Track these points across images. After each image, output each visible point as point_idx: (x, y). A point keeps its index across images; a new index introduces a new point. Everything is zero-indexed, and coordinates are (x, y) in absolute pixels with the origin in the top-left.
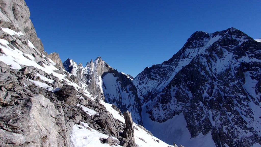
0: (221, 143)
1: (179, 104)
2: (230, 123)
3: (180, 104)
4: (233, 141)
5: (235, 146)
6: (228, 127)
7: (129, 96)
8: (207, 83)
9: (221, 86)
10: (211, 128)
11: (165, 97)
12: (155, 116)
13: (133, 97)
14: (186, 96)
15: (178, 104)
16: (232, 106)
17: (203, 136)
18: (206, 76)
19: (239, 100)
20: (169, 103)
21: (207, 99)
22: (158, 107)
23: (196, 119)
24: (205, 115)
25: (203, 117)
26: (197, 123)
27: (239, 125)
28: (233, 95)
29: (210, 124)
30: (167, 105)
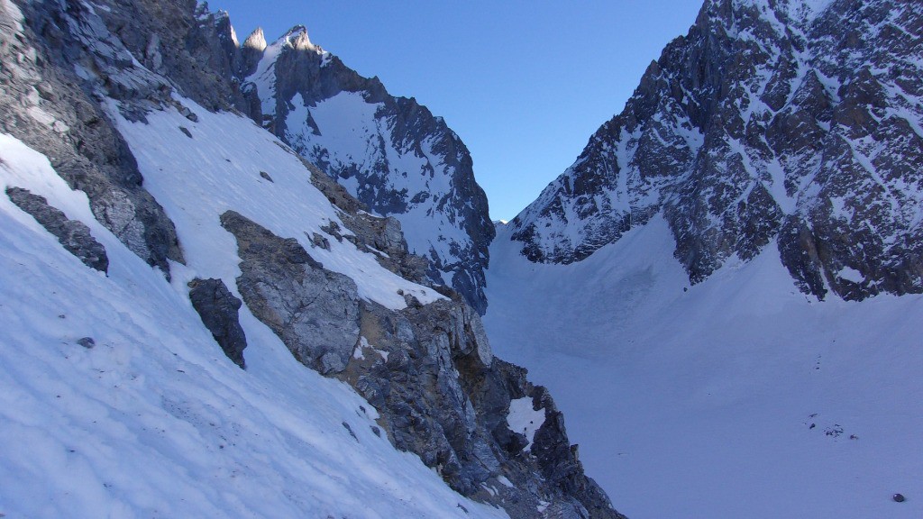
0: (822, 271)
1: (649, 183)
2: (868, 176)
3: (652, 183)
4: (880, 242)
5: (890, 261)
6: (858, 193)
7: (428, 167)
8: (764, 66)
9: (827, 58)
10: (775, 225)
11: (589, 169)
12: (542, 244)
13: (445, 172)
14: (678, 147)
15: (645, 187)
16: (874, 111)
17: (742, 263)
18: (760, 43)
19: (913, 78)
20: (604, 189)
21: (762, 124)
22: (561, 209)
23: (709, 207)
24: (752, 185)
25: (741, 193)
26: (715, 221)
27: (912, 172)
28: (882, 68)
29: (772, 209)
30: (598, 199)
